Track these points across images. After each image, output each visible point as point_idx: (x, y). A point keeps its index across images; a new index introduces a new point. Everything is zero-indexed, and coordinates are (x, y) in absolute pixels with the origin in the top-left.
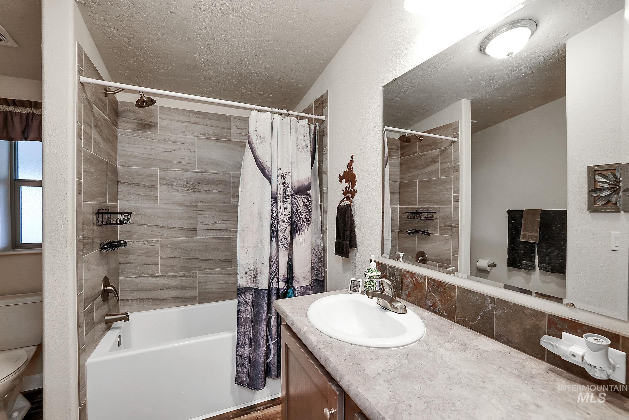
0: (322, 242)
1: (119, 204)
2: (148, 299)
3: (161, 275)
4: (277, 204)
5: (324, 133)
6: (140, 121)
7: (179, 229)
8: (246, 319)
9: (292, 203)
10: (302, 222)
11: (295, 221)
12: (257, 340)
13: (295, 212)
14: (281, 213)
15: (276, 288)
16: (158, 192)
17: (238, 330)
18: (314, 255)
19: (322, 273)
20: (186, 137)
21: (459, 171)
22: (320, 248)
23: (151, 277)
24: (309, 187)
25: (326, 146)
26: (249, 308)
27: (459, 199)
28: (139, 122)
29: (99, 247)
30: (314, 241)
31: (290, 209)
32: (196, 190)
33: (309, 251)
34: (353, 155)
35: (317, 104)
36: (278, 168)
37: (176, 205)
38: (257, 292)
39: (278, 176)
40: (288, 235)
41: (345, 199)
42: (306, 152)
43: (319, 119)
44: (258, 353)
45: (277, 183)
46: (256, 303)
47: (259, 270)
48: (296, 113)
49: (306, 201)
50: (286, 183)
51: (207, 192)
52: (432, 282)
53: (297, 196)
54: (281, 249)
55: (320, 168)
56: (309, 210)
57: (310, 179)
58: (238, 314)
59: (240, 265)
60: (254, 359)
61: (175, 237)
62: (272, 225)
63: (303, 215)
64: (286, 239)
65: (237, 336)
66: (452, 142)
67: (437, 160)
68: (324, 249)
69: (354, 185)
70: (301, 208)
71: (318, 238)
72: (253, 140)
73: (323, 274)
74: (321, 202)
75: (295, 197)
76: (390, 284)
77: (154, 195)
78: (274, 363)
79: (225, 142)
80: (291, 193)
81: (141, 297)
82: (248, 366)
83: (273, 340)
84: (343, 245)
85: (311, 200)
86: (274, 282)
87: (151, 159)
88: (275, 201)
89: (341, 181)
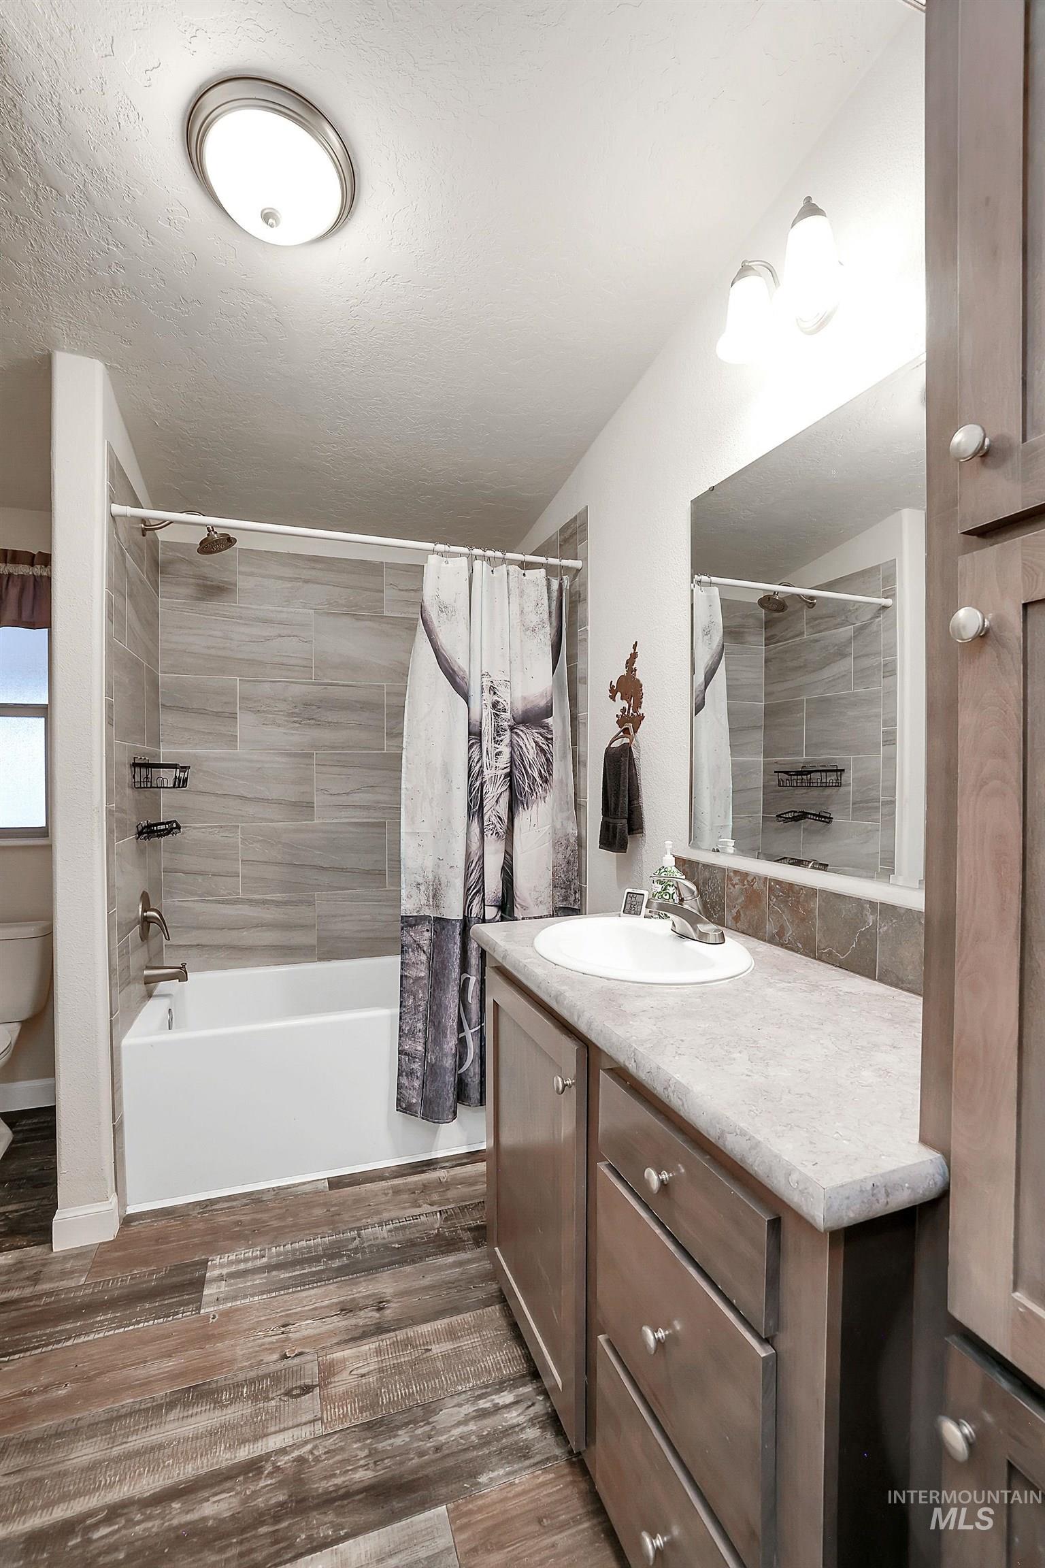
0: (575, 828)
1: (161, 750)
2: (218, 947)
3: (243, 897)
4: (481, 745)
5: (579, 597)
6: (202, 581)
7: (279, 802)
8: (418, 979)
9: (511, 745)
10: (533, 784)
11: (517, 781)
12: (439, 1022)
13: (518, 761)
14: (488, 764)
15: (480, 918)
16: (236, 726)
17: (401, 1002)
18: (560, 856)
19: (575, 893)
20: (293, 610)
21: (896, 674)
22: (572, 840)
23: (223, 902)
24: (548, 712)
25: (585, 623)
26: (424, 958)
27: (895, 740)
28: (200, 581)
29: (135, 830)
30: (558, 826)
31: (509, 756)
32: (313, 722)
33: (547, 845)
34: (636, 642)
35: (567, 535)
36: (483, 673)
37: (273, 753)
38: (440, 923)
39: (482, 689)
40: (503, 809)
41: (622, 734)
42: (542, 637)
43: (570, 566)
44: (441, 1048)
45: (480, 702)
46: (437, 946)
47: (443, 880)
48: (520, 557)
49: (540, 740)
50: (498, 702)
51: (335, 726)
52: (777, 886)
53: (521, 729)
54: (490, 839)
55: (572, 671)
56: (548, 760)
57: (549, 694)
58: (402, 969)
59: (405, 869)
60: (434, 1061)
61: (272, 821)
62: (470, 790)
63: (535, 768)
64: (499, 817)
65: (401, 1013)
66: (880, 609)
67: (847, 650)
68: (580, 842)
69: (638, 705)
70: (531, 753)
71: (568, 819)
72: (432, 615)
73: (577, 895)
74: (574, 742)
75: (518, 731)
76: (694, 888)
77: (230, 733)
78: (475, 1074)
79: (372, 618)
80: (509, 723)
81: (203, 942)
82: (421, 1075)
83: (472, 1027)
84: (615, 828)
85: (552, 739)
86: (474, 907)
87: (224, 657)
88: (476, 739)
89: (613, 697)
